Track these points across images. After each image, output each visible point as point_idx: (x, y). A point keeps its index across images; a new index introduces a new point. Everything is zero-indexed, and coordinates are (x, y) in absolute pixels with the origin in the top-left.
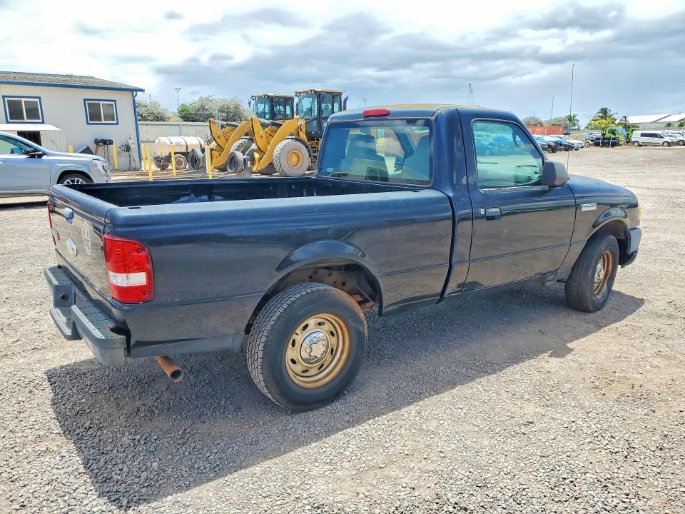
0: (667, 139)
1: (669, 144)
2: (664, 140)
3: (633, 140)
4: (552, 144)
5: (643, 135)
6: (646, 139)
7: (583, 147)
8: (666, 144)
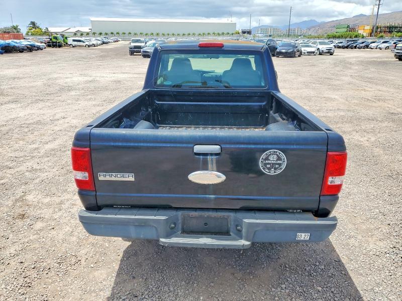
0: (87, 43)
1: (89, 46)
2: (86, 44)
3: (69, 43)
4: (29, 46)
5: (74, 41)
6: (76, 43)
7: (45, 48)
8: (87, 46)
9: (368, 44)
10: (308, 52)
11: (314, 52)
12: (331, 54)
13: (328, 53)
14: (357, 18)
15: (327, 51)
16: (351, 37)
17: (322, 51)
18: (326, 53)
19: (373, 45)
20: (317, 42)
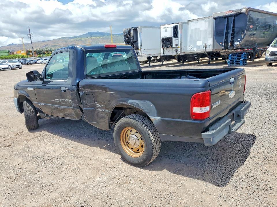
9: (35, 61)
10: (3, 69)
11: (8, 68)
12: (20, 68)
13: (18, 67)
14: (11, 46)
15: (17, 66)
16: (19, 58)
17: (13, 67)
18: (16, 68)
19: (39, 61)
20: (6, 61)
